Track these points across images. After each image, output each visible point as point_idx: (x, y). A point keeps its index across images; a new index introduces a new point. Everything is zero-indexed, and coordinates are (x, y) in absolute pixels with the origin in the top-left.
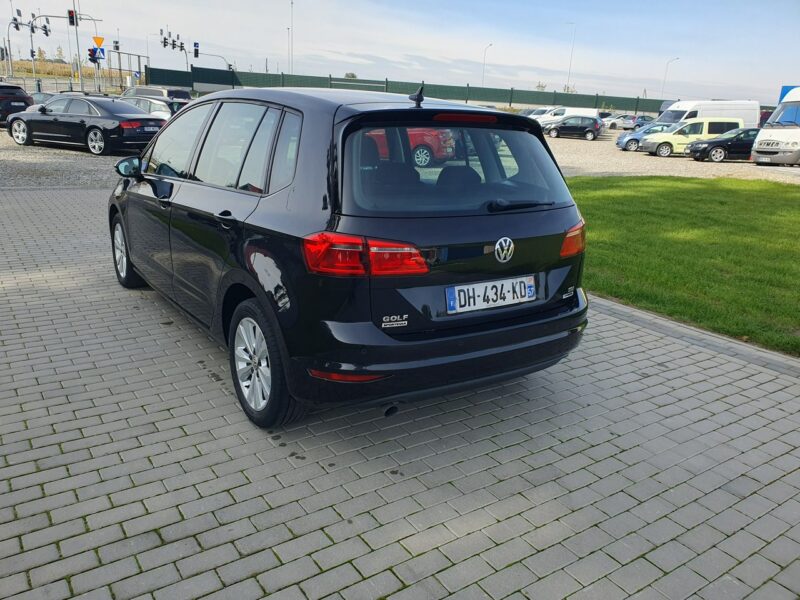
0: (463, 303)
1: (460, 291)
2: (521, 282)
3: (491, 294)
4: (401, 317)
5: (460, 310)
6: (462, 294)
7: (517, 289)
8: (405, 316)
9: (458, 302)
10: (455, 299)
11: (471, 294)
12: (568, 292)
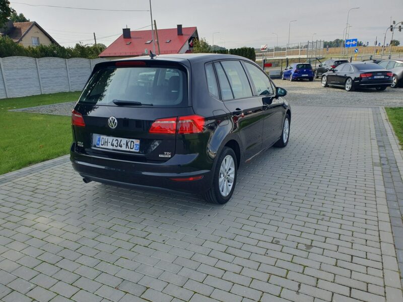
0: (103, 144)
3: (115, 143)
4: (82, 143)
5: (101, 146)
6: (103, 139)
7: (129, 144)
9: (101, 142)
11: (106, 140)
12: (164, 154)
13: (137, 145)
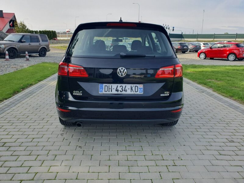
0: (106, 90)
1: (105, 86)
2: (135, 86)
3: (120, 89)
4: (80, 92)
5: (104, 93)
6: (106, 87)
7: (134, 89)
8: (81, 92)
9: (104, 89)
10: (102, 88)
11: (110, 87)
12: (164, 93)
13: (141, 89)
